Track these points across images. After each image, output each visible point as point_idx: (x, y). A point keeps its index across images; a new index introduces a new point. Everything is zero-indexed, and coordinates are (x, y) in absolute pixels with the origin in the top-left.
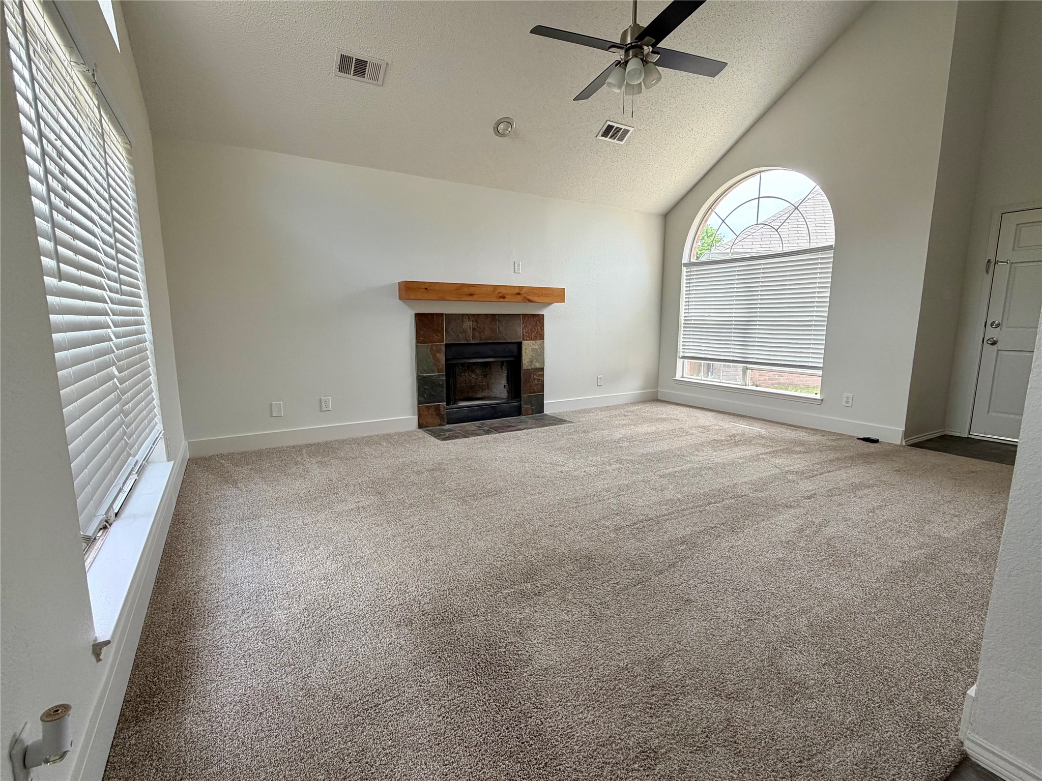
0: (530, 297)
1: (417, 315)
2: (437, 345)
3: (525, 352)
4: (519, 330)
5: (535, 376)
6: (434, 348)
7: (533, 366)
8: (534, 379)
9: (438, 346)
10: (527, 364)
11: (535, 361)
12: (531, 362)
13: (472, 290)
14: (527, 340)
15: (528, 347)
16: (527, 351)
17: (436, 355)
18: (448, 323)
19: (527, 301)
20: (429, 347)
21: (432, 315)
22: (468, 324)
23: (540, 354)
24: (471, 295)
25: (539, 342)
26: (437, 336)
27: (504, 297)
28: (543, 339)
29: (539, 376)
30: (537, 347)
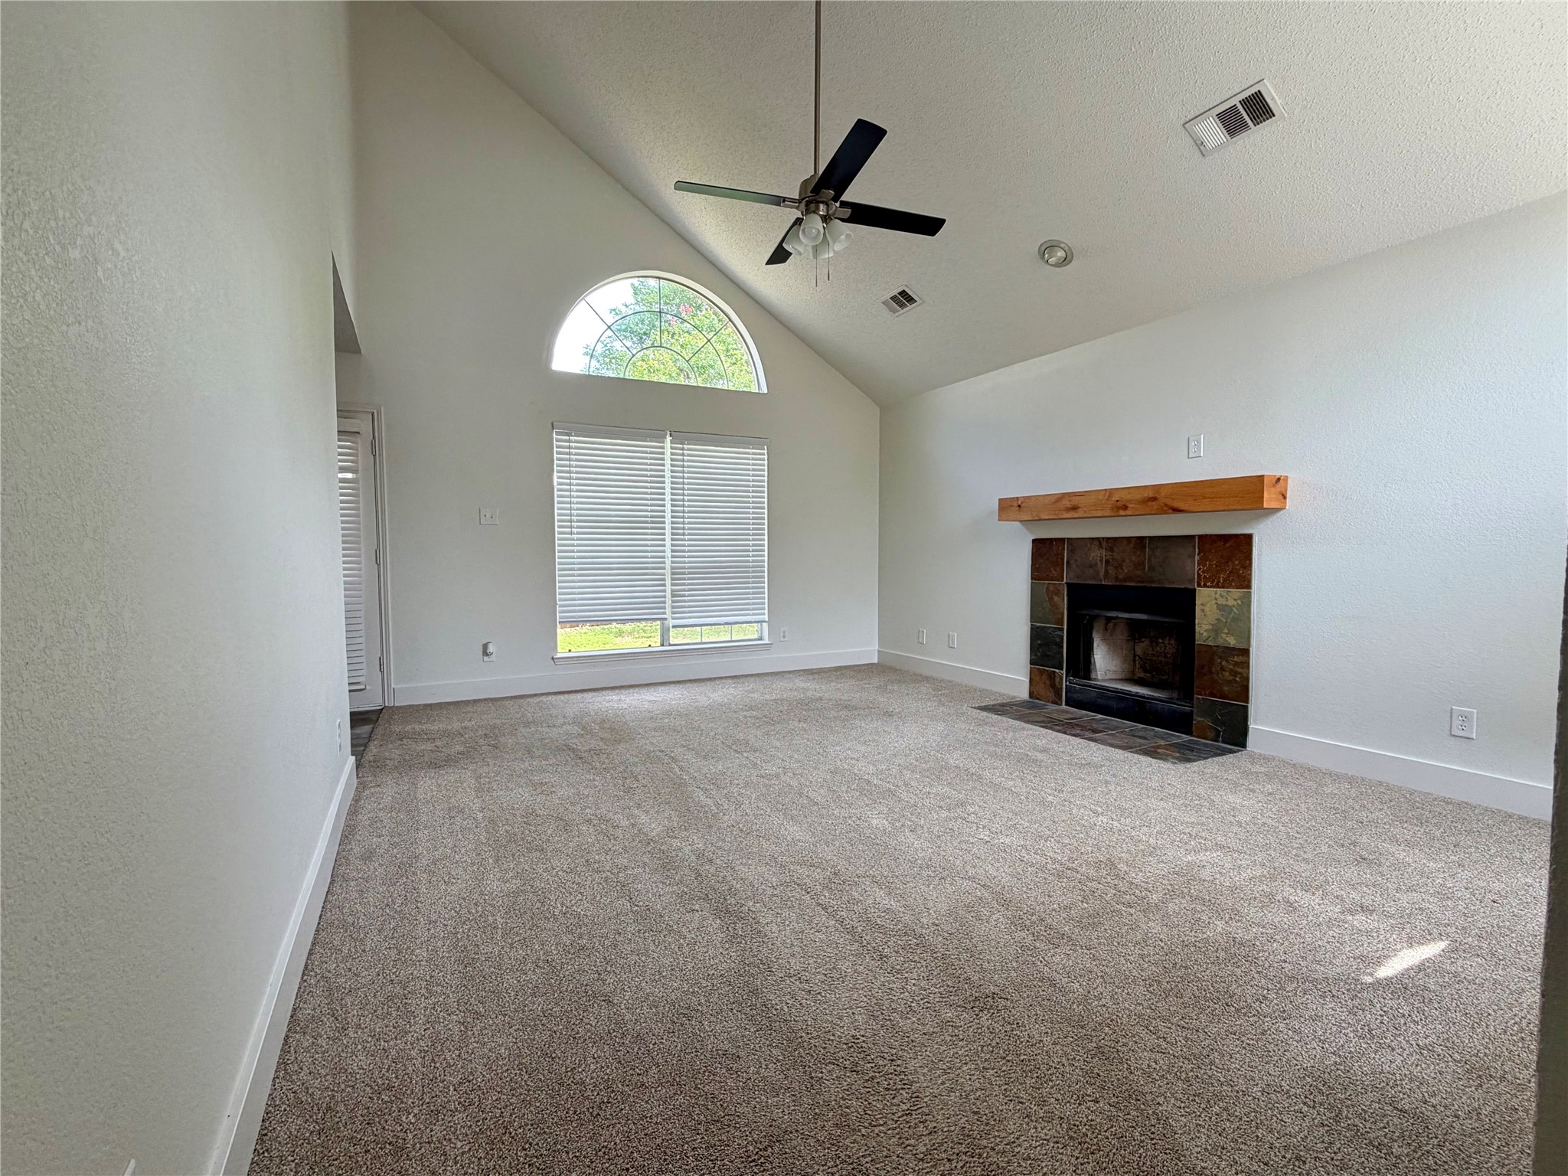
0: (1176, 504)
1: (1034, 541)
2: (1055, 584)
3: (1203, 611)
4: (1192, 565)
5: (1224, 663)
6: (1051, 588)
7: (1220, 642)
8: (1223, 669)
9: (1057, 586)
10: (1205, 634)
11: (1226, 631)
12: (1216, 631)
13: (1075, 501)
14: (1205, 586)
15: (1208, 602)
16: (1207, 609)
17: (1053, 598)
18: (1072, 551)
19: (1170, 511)
20: (1046, 585)
21: (1051, 540)
22: (1097, 554)
23: (1240, 619)
24: (1075, 508)
25: (1236, 593)
26: (1055, 570)
27: (1125, 508)
28: (1249, 586)
29: (1236, 664)
30: (1231, 602)
